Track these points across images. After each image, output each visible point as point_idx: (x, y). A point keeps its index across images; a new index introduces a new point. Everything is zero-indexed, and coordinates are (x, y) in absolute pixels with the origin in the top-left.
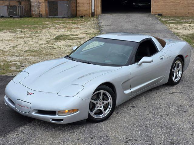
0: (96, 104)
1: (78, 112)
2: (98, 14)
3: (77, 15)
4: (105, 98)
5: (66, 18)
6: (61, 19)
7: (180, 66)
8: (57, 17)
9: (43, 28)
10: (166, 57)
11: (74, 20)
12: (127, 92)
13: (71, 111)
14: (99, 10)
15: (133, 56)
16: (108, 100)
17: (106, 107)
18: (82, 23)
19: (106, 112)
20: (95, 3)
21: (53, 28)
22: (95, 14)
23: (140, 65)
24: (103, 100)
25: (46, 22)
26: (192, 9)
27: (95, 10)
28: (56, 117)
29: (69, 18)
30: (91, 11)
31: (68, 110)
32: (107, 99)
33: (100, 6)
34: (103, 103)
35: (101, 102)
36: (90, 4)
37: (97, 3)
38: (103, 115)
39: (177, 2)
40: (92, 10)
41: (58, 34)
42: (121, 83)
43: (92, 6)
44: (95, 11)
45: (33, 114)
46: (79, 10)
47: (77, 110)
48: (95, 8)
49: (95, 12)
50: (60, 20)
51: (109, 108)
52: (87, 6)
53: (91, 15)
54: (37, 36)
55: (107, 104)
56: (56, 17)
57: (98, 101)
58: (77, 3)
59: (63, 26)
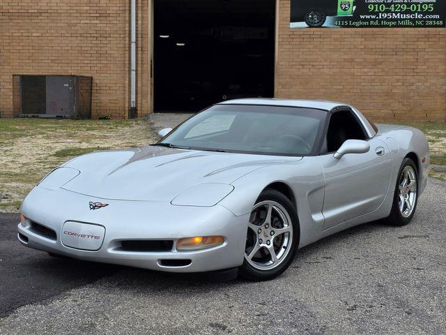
0: (256, 232)
1: (225, 244)
2: (146, 112)
3: (93, 114)
4: (276, 222)
5: (65, 118)
6: (53, 121)
7: (413, 181)
8: (43, 116)
9: (15, 136)
10: (386, 151)
11: (88, 124)
12: (317, 217)
13: (208, 240)
14: (148, 102)
15: (323, 137)
16: (283, 226)
17: (278, 245)
18: (111, 128)
19: (278, 257)
20: (139, 85)
21: (40, 136)
22: (139, 112)
23: (339, 158)
24: (273, 225)
25: (17, 125)
26: (371, 105)
27: (139, 102)
28: (173, 254)
29: (72, 118)
30: (127, 105)
31: (203, 237)
32: (280, 226)
33: (149, 93)
34: (272, 233)
35: (269, 231)
36: (127, 89)
37: (142, 85)
38: (271, 262)
39: (335, 87)
40: (130, 102)
41: (59, 147)
42: (308, 192)
43: (130, 92)
44: (139, 105)
45: (110, 251)
46: (98, 101)
47: (222, 239)
48: (139, 99)
49: (139, 109)
50: (52, 123)
51: (284, 247)
52: (118, 92)
53: (127, 115)
54: (7, 151)
55: (281, 238)
56: (40, 115)
57: (262, 227)
58: (93, 85)
59: (65, 134)
